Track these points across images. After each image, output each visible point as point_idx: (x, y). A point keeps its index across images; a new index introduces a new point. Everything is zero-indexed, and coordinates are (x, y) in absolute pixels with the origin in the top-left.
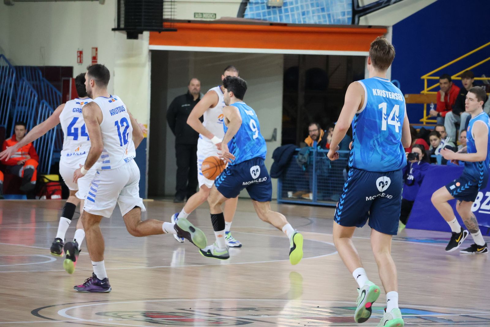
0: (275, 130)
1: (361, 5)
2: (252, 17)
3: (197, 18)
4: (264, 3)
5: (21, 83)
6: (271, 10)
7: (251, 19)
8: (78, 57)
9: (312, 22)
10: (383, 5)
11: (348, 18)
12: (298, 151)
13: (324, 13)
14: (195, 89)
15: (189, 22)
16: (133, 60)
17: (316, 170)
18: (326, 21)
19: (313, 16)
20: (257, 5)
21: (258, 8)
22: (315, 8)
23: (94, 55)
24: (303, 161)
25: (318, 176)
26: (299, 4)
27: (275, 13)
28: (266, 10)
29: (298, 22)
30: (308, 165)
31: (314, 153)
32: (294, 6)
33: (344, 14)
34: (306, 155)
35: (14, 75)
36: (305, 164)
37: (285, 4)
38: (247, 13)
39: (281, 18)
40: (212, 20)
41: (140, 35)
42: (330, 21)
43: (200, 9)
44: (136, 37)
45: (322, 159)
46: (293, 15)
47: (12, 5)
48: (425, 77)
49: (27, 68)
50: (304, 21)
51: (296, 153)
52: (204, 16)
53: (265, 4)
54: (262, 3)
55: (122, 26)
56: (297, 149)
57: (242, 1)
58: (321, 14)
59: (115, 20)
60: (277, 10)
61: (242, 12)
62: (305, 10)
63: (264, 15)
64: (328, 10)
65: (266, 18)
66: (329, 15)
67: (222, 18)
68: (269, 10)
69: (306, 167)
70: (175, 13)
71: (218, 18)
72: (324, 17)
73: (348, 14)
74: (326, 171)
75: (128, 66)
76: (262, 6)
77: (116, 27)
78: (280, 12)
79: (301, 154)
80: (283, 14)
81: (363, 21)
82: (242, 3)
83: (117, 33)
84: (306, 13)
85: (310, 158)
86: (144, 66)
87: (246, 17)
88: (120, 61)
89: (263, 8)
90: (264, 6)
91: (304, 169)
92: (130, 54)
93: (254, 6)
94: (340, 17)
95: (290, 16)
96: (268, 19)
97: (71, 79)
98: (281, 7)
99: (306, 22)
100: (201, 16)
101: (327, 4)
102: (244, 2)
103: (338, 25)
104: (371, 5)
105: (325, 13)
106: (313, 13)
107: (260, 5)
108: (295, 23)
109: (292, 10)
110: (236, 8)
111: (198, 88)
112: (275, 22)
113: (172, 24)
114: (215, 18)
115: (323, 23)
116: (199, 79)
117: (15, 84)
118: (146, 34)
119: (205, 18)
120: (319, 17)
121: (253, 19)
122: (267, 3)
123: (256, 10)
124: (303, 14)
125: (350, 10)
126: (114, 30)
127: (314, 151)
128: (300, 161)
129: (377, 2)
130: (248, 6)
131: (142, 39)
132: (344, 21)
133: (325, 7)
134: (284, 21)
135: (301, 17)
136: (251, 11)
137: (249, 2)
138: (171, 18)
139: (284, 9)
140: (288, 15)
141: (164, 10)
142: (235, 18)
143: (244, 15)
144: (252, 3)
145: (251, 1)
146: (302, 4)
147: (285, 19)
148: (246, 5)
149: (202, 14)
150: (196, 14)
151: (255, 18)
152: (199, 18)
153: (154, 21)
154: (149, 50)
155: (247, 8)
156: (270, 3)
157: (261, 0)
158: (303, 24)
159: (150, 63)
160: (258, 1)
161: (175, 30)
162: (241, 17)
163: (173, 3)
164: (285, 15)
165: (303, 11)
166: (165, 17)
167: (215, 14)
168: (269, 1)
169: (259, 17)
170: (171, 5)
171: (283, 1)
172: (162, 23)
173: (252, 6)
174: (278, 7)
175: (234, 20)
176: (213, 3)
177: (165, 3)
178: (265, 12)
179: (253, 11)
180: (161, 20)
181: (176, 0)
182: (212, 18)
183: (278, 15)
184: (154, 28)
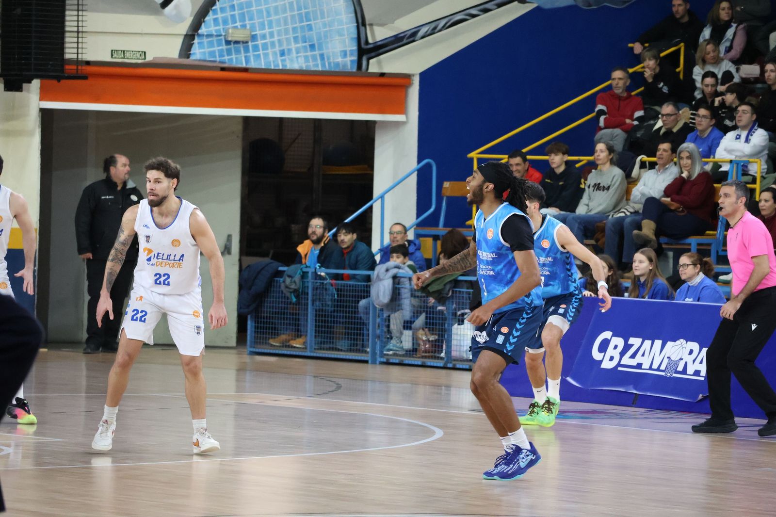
0: (229, 237)
1: (370, 40)
2: (202, 58)
3: (115, 58)
4: (220, 35)
6: (232, 46)
7: (200, 60)
9: (296, 66)
10: (405, 41)
11: (352, 61)
12: (284, 271)
13: (314, 53)
15: (103, 64)
16: (13, 125)
17: (313, 301)
18: (317, 65)
19: (297, 57)
20: (210, 39)
21: (211, 44)
22: (300, 45)
24: (293, 286)
25: (316, 311)
26: (276, 38)
27: (238, 52)
28: (224, 47)
29: (274, 66)
30: (301, 294)
31: (310, 275)
32: (268, 40)
33: (344, 53)
34: (297, 278)
36: (295, 291)
37: (254, 38)
38: (194, 52)
39: (247, 60)
40: (140, 61)
41: (25, 85)
42: (323, 65)
43: (121, 44)
44: (19, 89)
45: (323, 283)
46: (266, 55)
48: (474, 155)
50: (283, 65)
51: (280, 274)
52: (127, 55)
53: (223, 37)
54: (217, 36)
56: (281, 269)
57: (187, 32)
58: (309, 54)
60: (241, 46)
61: (186, 49)
62: (285, 47)
63: (221, 55)
64: (320, 48)
65: (225, 60)
66: (322, 56)
67: (154, 58)
68: (229, 47)
69: (297, 297)
70: (83, 50)
71: (149, 58)
72: (314, 58)
73: (351, 55)
74: (330, 303)
75: (6, 134)
76: (217, 40)
78: (247, 50)
79: (289, 276)
80: (251, 54)
81: (375, 66)
82: (186, 36)
84: (286, 51)
85: (303, 283)
86: (31, 134)
87: (192, 58)
89: (219, 44)
90: (221, 39)
91: (294, 300)
92: (10, 115)
93: (205, 40)
94: (340, 60)
95: (262, 56)
96: (227, 61)
98: (247, 42)
99: (286, 66)
100: (123, 56)
101: (319, 39)
102: (190, 33)
103: (336, 72)
104: (386, 41)
105: (317, 53)
106: (297, 53)
107: (215, 39)
108: (270, 68)
109: (265, 47)
110: (178, 42)
112: (240, 66)
113: (79, 68)
114: (145, 59)
115: (313, 69)
118: (36, 83)
119: (128, 58)
120: (306, 58)
121: (205, 61)
122: (225, 35)
124: (282, 53)
125: (355, 48)
127: (311, 271)
128: (287, 287)
129: (395, 36)
130: (196, 41)
131: (28, 91)
132: (345, 65)
133: (315, 42)
134: (253, 64)
135: (279, 58)
136: (200, 48)
137: (198, 34)
138: (78, 58)
139: (252, 45)
140: (259, 56)
141: (67, 45)
142: (175, 59)
143: (190, 54)
144: (203, 35)
145: (200, 31)
146: (280, 38)
147: (254, 62)
148: (194, 39)
149: (124, 51)
150: (113, 51)
151: (208, 59)
152: (119, 58)
153: (51, 63)
154: (39, 109)
155: (193, 43)
156: (230, 35)
157: (216, 31)
158: (282, 70)
159: (40, 130)
160: (212, 33)
161: (85, 78)
162: (184, 58)
163: (80, 35)
164: (254, 55)
165: (282, 48)
166: (67, 56)
167: (145, 53)
168: (229, 33)
169: (213, 57)
170: (78, 37)
171: (251, 32)
172: (63, 66)
173: (203, 40)
174: (243, 42)
175: (173, 62)
176: (140, 35)
177: (67, 35)
178: (222, 50)
179: (204, 48)
180: (63, 62)
181: (84, 29)
182: (139, 59)
183: (243, 55)
184: (51, 74)
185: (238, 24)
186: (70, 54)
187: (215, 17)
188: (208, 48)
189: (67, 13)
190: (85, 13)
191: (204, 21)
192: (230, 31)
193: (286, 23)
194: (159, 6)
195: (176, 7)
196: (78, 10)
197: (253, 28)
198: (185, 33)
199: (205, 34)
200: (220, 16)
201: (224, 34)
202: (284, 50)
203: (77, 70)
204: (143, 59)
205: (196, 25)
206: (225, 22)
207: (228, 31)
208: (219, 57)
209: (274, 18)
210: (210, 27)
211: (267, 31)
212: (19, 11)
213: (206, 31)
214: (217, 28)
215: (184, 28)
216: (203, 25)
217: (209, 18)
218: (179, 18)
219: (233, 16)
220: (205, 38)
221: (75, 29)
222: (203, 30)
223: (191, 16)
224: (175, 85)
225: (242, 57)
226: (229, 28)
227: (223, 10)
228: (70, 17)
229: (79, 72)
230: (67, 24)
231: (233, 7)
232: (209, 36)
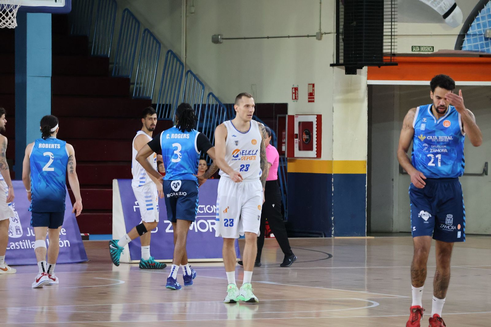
2: (470, 49)
3: (414, 51)
4: (482, 34)
6: (489, 41)
7: (468, 51)
15: (407, 55)
16: (352, 95)
20: (475, 37)
21: (475, 40)
23: (311, 92)
28: (484, 42)
38: (465, 45)
40: (430, 53)
41: (358, 70)
43: (417, 42)
44: (354, 73)
47: (221, 43)
52: (422, 49)
53: (483, 36)
54: (479, 35)
55: (341, 61)
57: (460, 33)
59: (333, 55)
61: (459, 44)
63: (482, 47)
65: (485, 50)
67: (439, 50)
68: (487, 41)
71: (436, 50)
75: (347, 101)
77: (335, 63)
82: (459, 35)
83: (335, 68)
86: (362, 101)
87: (463, 49)
88: (339, 97)
89: (481, 40)
90: (482, 37)
93: (472, 38)
97: (287, 115)
100: (419, 50)
102: (462, 34)
107: (478, 37)
110: (454, 40)
114: (433, 51)
118: (365, 68)
119: (422, 51)
121: (471, 51)
122: (484, 34)
126: (333, 65)
130: (466, 39)
131: (360, 74)
136: (468, 43)
137: (467, 34)
138: (391, 52)
141: (384, 44)
142: (453, 50)
143: (462, 47)
145: (468, 32)
148: (464, 37)
149: (420, 47)
150: (413, 47)
151: (473, 50)
152: (417, 51)
153: (375, 55)
154: (367, 85)
155: (464, 40)
156: (488, 34)
157: (479, 32)
159: (367, 98)
160: (476, 33)
161: (396, 64)
162: (458, 49)
163: (393, 37)
167: (433, 47)
168: (487, 33)
169: (476, 49)
170: (391, 39)
172: (382, 57)
173: (470, 38)
175: (451, 52)
176: (430, 36)
177: (384, 37)
178: (482, 44)
179: (471, 43)
180: (382, 54)
181: (396, 34)
182: (430, 51)
184: (375, 63)
186: (386, 49)
187: (478, 22)
188: (473, 43)
189: (385, 23)
190: (396, 23)
191: (471, 26)
192: (488, 31)
194: (442, 17)
195: (453, 17)
196: (392, 22)
198: (459, 34)
199: (472, 34)
200: (481, 22)
201: (483, 33)
203: (391, 59)
204: (432, 51)
205: (466, 28)
206: (485, 26)
208: (481, 48)
210: (475, 29)
212: (354, 23)
213: (472, 32)
214: (479, 30)
215: (458, 30)
216: (470, 28)
217: (474, 23)
218: (455, 25)
219: (489, 22)
220: (471, 36)
221: (390, 34)
222: (470, 31)
223: (462, 22)
224: (453, 67)
226: (487, 30)
228: (387, 26)
229: (392, 61)
230: (385, 30)
231: (489, 16)
232: (475, 35)
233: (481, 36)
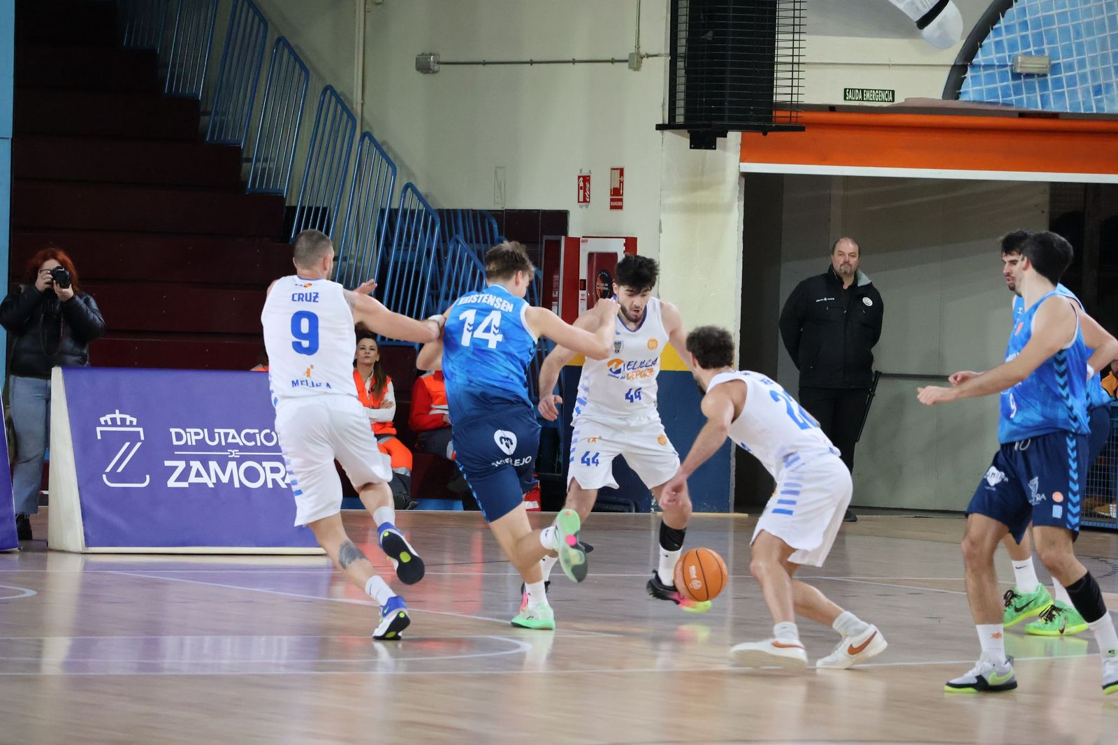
2: (978, 99)
3: (850, 100)
4: (1006, 66)
5: (451, 247)
6: (1022, 81)
7: (974, 102)
8: (580, 188)
14: (846, 263)
15: (832, 108)
16: (703, 196)
20: (989, 71)
21: (991, 79)
23: (617, 186)
26: (1088, 69)
27: (1031, 89)
28: (1011, 83)
29: (1085, 109)
32: (1076, 72)
35: (437, 230)
37: (1055, 68)
38: (966, 90)
39: (1044, 100)
40: (885, 105)
41: (719, 140)
43: (858, 80)
44: (711, 145)
46: (1073, 94)
47: (434, 72)
49: (465, 213)
50: (1097, 108)
52: (868, 95)
53: (1008, 69)
54: (1001, 66)
55: (680, 119)
57: (955, 62)
59: (663, 105)
60: (1036, 81)
61: (954, 86)
62: (1101, 81)
63: (1006, 95)
65: (1011, 100)
67: (906, 99)
68: (1017, 82)
71: (899, 100)
75: (692, 209)
76: (1000, 72)
77: (666, 121)
78: (1044, 87)
80: (1050, 92)
82: (954, 67)
83: (668, 133)
84: (1103, 88)
86: (727, 209)
87: (963, 98)
88: (673, 199)
89: (1003, 79)
90: (1007, 71)
92: (698, 182)
93: (982, 73)
95: (1067, 95)
96: (1014, 102)
97: (563, 238)
98: (1045, 75)
99: (1103, 109)
100: (861, 97)
102: (960, 64)
107: (996, 71)
108: (1078, 111)
110: (942, 77)
111: (853, 261)
112: (1033, 109)
113: (794, 114)
114: (893, 101)
116: (856, 241)
117: (438, 250)
118: (734, 137)
119: (867, 101)
121: (981, 102)
122: (1011, 66)
123: (987, 84)
124: (1098, 91)
126: (660, 127)
130: (969, 74)
131: (724, 148)
134: (1053, 107)
135: (1093, 98)
136: (974, 84)
137: (971, 64)
138: (791, 101)
139: (1052, 80)
140: (1063, 93)
141: (778, 82)
142: (937, 101)
143: (960, 93)
144: (979, 66)
145: (974, 61)
146: (1094, 68)
147: (1054, 103)
148: (965, 72)
149: (863, 90)
150: (848, 90)
151: (985, 100)
152: (855, 100)
153: (753, 108)
154: (739, 174)
155: (965, 78)
156: (1019, 65)
157: (999, 60)
158: (1097, 114)
159: (742, 203)
160: (993, 62)
161: (801, 128)
162: (952, 99)
163: (796, 68)
164: (1054, 94)
165: (1096, 84)
166: (778, 98)
167: (893, 92)
168: (1017, 62)
169: (993, 97)
170: (793, 71)
171: (1050, 61)
172: (770, 112)
173: (979, 73)
174: (1039, 75)
175: (936, 105)
176: (887, 67)
177: (778, 67)
178: (1007, 86)
179: (981, 85)
180: (772, 106)
181: (802, 60)
182: (885, 101)
183: (1038, 94)
184: (755, 124)
185: (1032, 49)
186: (781, 94)
187: (998, 39)
189: (778, 36)
191: (981, 46)
192: (1020, 59)
193: (1104, 47)
194: (916, 24)
195: (940, 25)
196: (794, 33)
197: (1053, 54)
198: (953, 64)
199: (983, 63)
200: (1004, 37)
201: (1010, 64)
202: (1100, 86)
203: (791, 117)
204: (890, 101)
205: (970, 51)
206: (1013, 46)
207: (1017, 60)
208: (1003, 97)
209: (1085, 39)
210: (990, 54)
211: (1075, 58)
212: (709, 35)
213: (983, 61)
214: (1000, 55)
215: (951, 56)
216: (980, 49)
217: (989, 41)
218: (944, 42)
219: (1024, 38)
220: (981, 69)
221: (789, 59)
222: (979, 59)
223: (962, 39)
224: (937, 138)
225: (1036, 96)
226: (1017, 56)
227: (1009, 29)
228: (783, 43)
229: (794, 120)
230: (779, 52)
231: (1024, 25)
232: (988, 66)
233: (1004, 69)
